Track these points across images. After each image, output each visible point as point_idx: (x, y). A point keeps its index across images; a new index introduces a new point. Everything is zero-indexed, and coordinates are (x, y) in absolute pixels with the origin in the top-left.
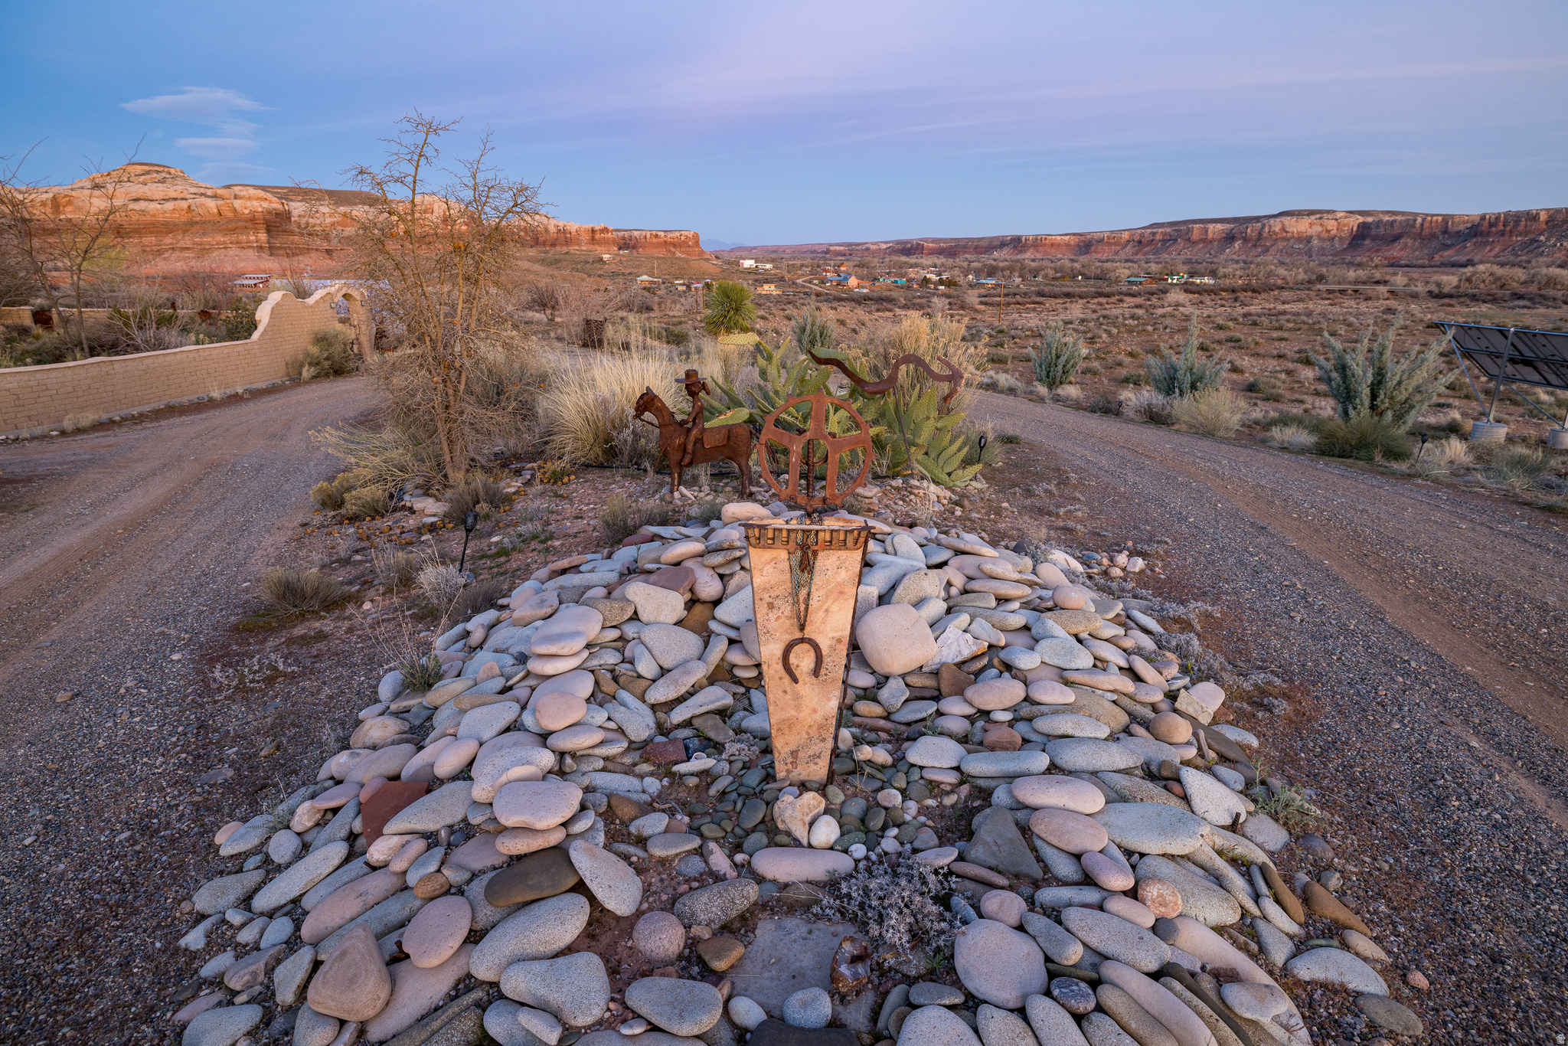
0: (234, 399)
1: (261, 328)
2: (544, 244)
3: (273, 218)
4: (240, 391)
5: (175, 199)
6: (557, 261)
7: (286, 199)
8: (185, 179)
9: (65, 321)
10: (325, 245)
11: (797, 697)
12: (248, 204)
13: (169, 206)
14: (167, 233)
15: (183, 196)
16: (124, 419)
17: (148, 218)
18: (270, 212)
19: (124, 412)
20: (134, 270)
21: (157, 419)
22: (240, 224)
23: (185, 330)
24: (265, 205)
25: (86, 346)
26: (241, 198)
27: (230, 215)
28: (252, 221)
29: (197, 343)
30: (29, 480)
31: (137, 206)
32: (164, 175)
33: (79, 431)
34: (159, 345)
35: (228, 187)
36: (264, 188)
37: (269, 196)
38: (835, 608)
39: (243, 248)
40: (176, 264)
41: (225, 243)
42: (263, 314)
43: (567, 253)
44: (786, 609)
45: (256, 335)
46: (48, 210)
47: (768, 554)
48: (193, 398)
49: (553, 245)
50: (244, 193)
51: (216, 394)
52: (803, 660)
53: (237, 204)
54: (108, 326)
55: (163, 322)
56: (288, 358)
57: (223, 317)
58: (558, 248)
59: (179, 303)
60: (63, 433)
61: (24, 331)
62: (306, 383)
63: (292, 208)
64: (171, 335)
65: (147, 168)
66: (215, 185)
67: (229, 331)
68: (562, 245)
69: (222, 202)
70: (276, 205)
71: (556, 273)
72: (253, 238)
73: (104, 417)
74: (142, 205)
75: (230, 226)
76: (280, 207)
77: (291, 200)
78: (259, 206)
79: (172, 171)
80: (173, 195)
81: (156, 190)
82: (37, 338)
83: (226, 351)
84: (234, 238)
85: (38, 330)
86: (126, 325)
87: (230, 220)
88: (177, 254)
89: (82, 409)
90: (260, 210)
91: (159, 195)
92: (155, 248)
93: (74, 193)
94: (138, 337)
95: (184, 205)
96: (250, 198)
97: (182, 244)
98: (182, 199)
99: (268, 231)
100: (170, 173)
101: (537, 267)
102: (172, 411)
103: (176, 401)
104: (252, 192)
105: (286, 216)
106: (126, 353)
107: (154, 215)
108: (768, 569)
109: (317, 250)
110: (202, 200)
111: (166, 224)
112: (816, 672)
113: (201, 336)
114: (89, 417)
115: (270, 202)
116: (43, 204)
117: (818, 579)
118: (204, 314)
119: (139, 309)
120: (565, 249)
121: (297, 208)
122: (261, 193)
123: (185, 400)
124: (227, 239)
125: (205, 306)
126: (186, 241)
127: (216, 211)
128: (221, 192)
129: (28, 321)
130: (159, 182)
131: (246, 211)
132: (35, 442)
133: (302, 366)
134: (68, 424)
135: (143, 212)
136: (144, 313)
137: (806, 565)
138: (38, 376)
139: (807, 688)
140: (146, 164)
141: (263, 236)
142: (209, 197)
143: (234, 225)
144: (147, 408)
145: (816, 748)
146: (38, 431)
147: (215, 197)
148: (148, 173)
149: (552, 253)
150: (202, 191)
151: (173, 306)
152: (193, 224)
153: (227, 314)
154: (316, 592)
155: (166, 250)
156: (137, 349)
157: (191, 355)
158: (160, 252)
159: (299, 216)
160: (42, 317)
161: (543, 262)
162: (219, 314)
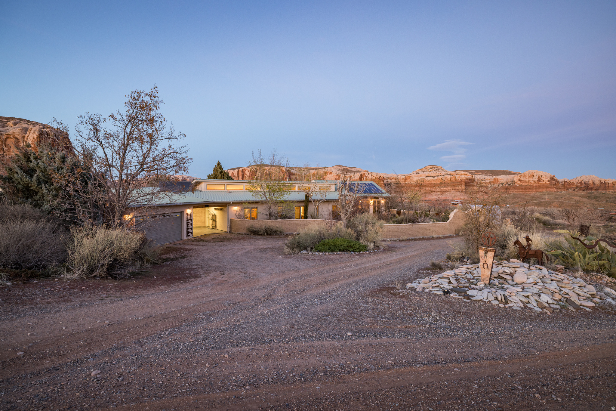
0: (439, 238)
1: (450, 219)
2: (591, 189)
3: (468, 181)
4: (441, 236)
5: (438, 176)
6: (597, 197)
7: (474, 174)
8: (442, 170)
9: (404, 213)
10: (485, 190)
11: (485, 271)
12: (461, 177)
13: (436, 178)
14: (434, 187)
15: (440, 175)
16: (412, 239)
17: (429, 182)
18: (467, 179)
19: (412, 238)
20: (422, 198)
21: (419, 240)
22: (456, 183)
23: (431, 218)
24: (466, 177)
25: (408, 220)
26: (459, 175)
27: (454, 180)
28: (461, 182)
29: (433, 222)
30: (394, 247)
31: (426, 179)
32: (436, 169)
33: (403, 240)
34: (424, 222)
35: (455, 171)
36: (467, 171)
37: (468, 173)
38: (490, 260)
39: (456, 191)
40: (434, 197)
41: (450, 189)
42: (452, 215)
43: (604, 193)
44: (484, 259)
45: (448, 221)
46: (403, 181)
47: (482, 251)
48: (429, 236)
49: (597, 189)
50: (460, 173)
51: (435, 236)
52: (485, 266)
53: (457, 177)
54: (413, 216)
55: (426, 215)
56: (456, 228)
57: (442, 215)
58: (599, 191)
59: (431, 210)
60: (400, 240)
61: (394, 216)
62: (460, 236)
63: (475, 178)
64: (427, 219)
65: (432, 167)
66: (451, 170)
67: (442, 219)
68: (602, 190)
69: (452, 176)
70: (470, 176)
71: (596, 203)
72: (460, 188)
73: (408, 238)
74: (429, 178)
75: (453, 184)
76: (471, 177)
77: (476, 175)
78: (464, 177)
79: (439, 167)
80: (438, 175)
81: (433, 173)
82: (397, 218)
83: (439, 225)
84: (454, 188)
85: (397, 216)
86: (417, 216)
87: (454, 182)
88: (435, 193)
89: (404, 235)
90: (464, 178)
91: (434, 175)
92: (429, 191)
93: (410, 176)
94: (419, 219)
95: (440, 177)
96: (461, 175)
97: (437, 190)
98: (440, 176)
99: (466, 185)
100: (438, 168)
101: (585, 200)
102: (423, 239)
103: (425, 237)
104: (463, 172)
105: (473, 180)
106: (416, 223)
107: (431, 181)
108: (481, 253)
109: (482, 192)
110: (446, 176)
111: (434, 184)
112: (487, 268)
113: (434, 220)
114: (405, 238)
115: (468, 176)
116: (403, 179)
117: (488, 255)
118: (437, 214)
119: (421, 211)
120: (604, 192)
121: (477, 177)
122: (466, 173)
123: (427, 237)
124: (451, 188)
125: (438, 212)
126: (439, 189)
127: (450, 179)
128: (452, 173)
129: (395, 213)
130: (435, 171)
131: (459, 179)
132: (394, 242)
133: (459, 231)
134: (401, 239)
135: (428, 181)
136: (422, 213)
137: (486, 253)
138: (398, 226)
139: (486, 270)
140: (432, 166)
141: (463, 187)
142: (448, 175)
143: (454, 183)
144: (418, 237)
145: (487, 279)
146: (395, 239)
147: (450, 175)
148: (432, 168)
149: (595, 193)
150: (447, 173)
151: (429, 211)
152: (442, 183)
153: (443, 214)
154: (438, 265)
155: (432, 192)
156: (418, 222)
157: (431, 225)
158: (430, 193)
159: (478, 180)
160: (399, 213)
161: (589, 197)
162: (441, 214)
